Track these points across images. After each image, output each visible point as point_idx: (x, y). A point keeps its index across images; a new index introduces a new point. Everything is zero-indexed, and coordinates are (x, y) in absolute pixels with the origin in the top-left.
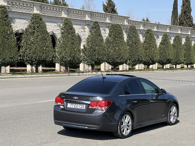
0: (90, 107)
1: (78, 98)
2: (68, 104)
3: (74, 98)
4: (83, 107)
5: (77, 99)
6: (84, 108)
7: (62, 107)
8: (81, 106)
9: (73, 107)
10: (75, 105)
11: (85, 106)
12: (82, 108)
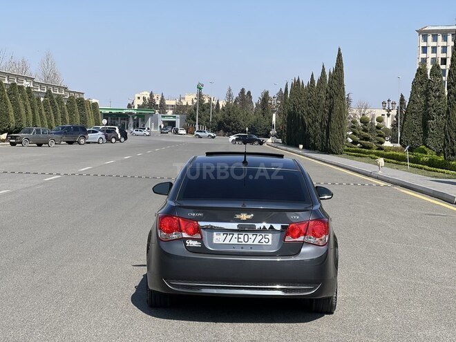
0: (289, 239)
1: (249, 217)
2: (215, 233)
3: (238, 216)
4: (267, 240)
5: (248, 220)
6: (270, 243)
7: (194, 244)
8: (259, 238)
9: (234, 241)
10: (240, 236)
11: (270, 236)
12: (264, 243)
